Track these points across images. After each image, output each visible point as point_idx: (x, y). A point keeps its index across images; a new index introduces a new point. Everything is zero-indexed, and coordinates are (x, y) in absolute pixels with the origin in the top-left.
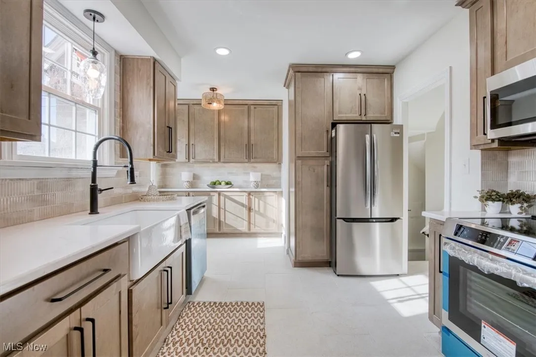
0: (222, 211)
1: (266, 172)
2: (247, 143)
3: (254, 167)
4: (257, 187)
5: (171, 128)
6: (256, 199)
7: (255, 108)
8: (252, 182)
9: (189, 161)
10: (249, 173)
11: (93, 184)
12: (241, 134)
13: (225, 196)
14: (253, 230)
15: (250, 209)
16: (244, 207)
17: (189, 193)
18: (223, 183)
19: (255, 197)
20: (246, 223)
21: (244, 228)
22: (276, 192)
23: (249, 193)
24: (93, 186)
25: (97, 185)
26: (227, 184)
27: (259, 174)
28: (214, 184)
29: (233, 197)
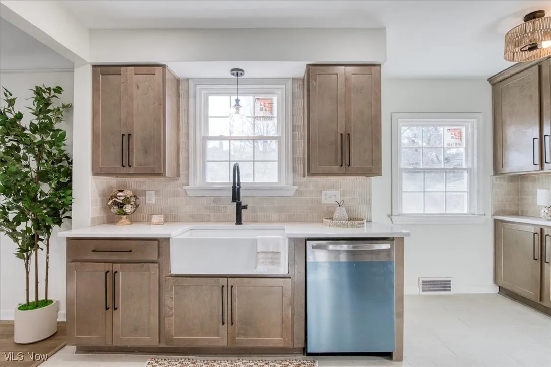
9: (542, 169)
17: (542, 229)
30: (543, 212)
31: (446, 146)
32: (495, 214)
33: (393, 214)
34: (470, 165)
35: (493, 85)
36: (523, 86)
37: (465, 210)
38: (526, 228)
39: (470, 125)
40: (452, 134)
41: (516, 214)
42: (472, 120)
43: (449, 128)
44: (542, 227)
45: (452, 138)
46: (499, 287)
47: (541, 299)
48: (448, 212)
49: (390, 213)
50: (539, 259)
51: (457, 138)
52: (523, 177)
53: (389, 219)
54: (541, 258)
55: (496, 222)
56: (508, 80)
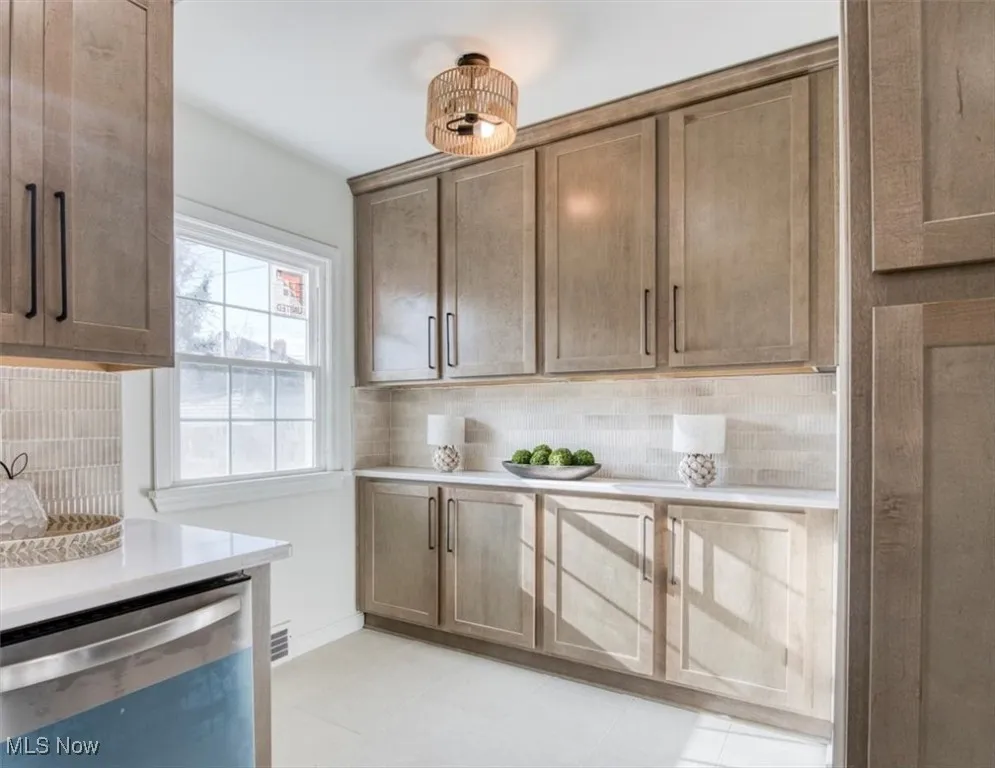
0: (549, 571)
1: (757, 413)
2: (651, 285)
3: (700, 392)
4: (706, 478)
6: (693, 536)
7: (688, 119)
8: (680, 455)
9: (440, 376)
10: (667, 419)
12: (627, 249)
13: (561, 513)
14: (677, 674)
15: (663, 582)
16: (637, 566)
17: (440, 489)
18: (555, 458)
19: (687, 527)
20: (645, 639)
21: (636, 659)
22: (801, 512)
23: (662, 510)
26: (572, 460)
27: (718, 421)
28: (524, 461)
29: (589, 517)
30: (438, 457)
31: (273, 310)
32: (359, 466)
33: (158, 485)
34: (317, 362)
35: (356, 195)
36: (410, 212)
37: (308, 462)
38: (415, 490)
39: (317, 269)
40: (285, 285)
41: (387, 464)
42: (322, 260)
43: (281, 269)
44: (440, 485)
45: (286, 292)
46: (365, 614)
47: (440, 622)
48: (280, 469)
49: (147, 484)
50: (437, 548)
51: (295, 294)
52: (396, 391)
53: (146, 500)
54: (439, 546)
55: (361, 483)
56: (387, 192)
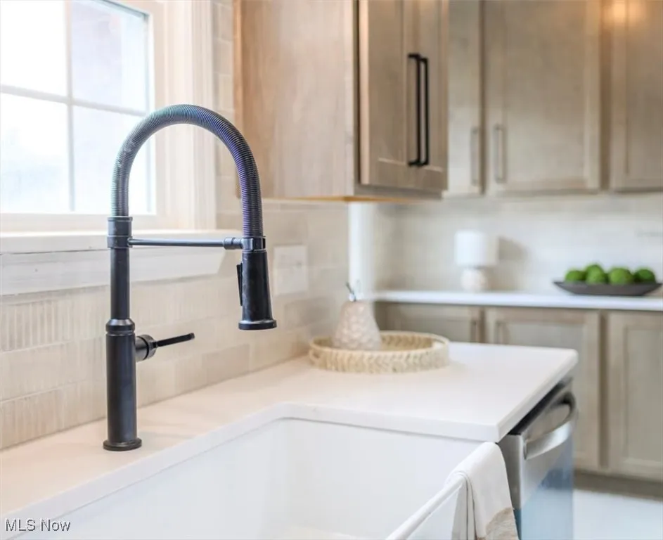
5: (425, 61)
11: (115, 322)
24: (116, 328)
25: (132, 327)
